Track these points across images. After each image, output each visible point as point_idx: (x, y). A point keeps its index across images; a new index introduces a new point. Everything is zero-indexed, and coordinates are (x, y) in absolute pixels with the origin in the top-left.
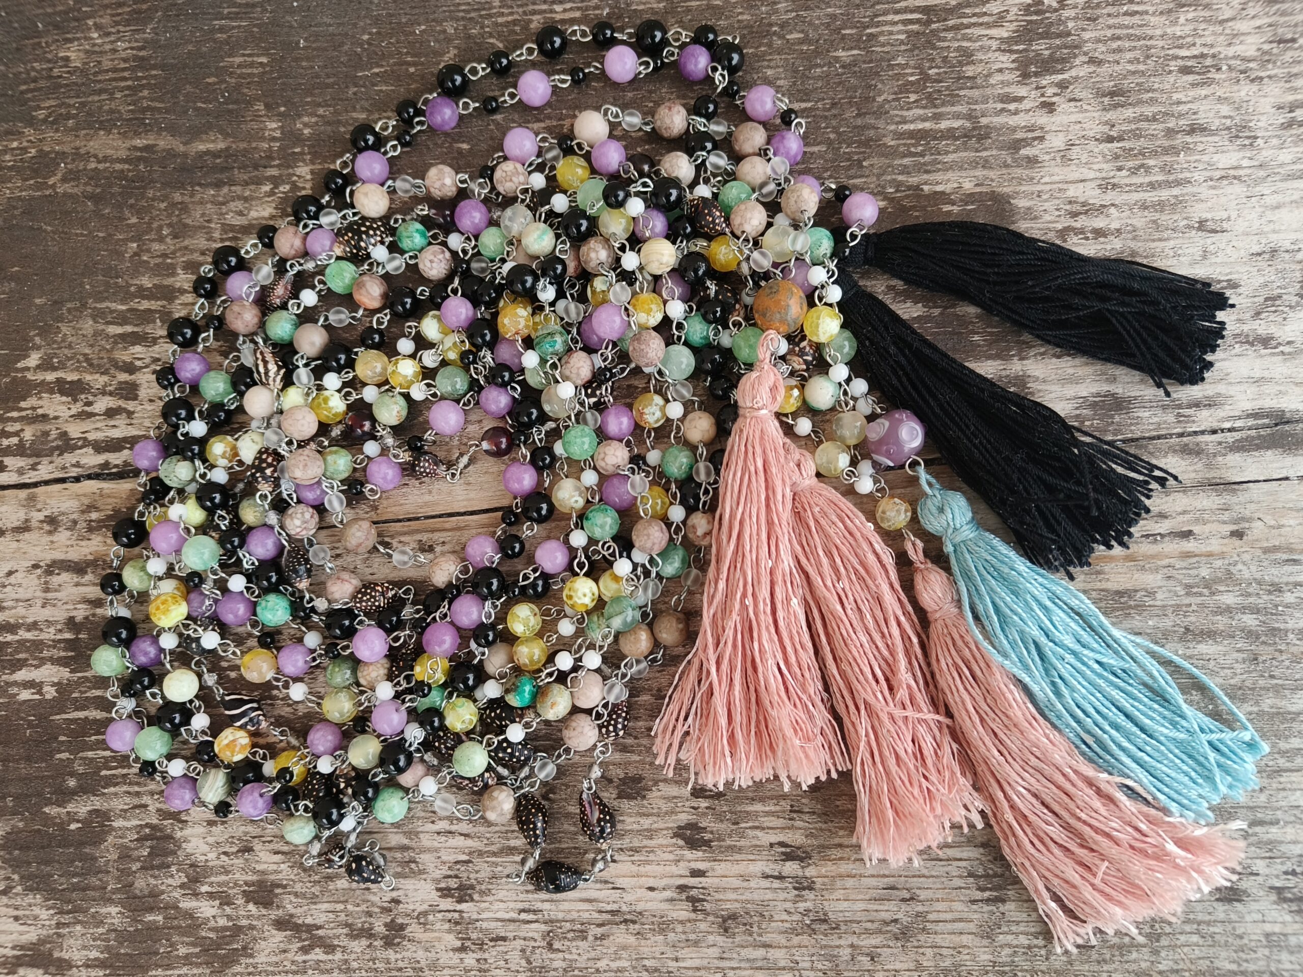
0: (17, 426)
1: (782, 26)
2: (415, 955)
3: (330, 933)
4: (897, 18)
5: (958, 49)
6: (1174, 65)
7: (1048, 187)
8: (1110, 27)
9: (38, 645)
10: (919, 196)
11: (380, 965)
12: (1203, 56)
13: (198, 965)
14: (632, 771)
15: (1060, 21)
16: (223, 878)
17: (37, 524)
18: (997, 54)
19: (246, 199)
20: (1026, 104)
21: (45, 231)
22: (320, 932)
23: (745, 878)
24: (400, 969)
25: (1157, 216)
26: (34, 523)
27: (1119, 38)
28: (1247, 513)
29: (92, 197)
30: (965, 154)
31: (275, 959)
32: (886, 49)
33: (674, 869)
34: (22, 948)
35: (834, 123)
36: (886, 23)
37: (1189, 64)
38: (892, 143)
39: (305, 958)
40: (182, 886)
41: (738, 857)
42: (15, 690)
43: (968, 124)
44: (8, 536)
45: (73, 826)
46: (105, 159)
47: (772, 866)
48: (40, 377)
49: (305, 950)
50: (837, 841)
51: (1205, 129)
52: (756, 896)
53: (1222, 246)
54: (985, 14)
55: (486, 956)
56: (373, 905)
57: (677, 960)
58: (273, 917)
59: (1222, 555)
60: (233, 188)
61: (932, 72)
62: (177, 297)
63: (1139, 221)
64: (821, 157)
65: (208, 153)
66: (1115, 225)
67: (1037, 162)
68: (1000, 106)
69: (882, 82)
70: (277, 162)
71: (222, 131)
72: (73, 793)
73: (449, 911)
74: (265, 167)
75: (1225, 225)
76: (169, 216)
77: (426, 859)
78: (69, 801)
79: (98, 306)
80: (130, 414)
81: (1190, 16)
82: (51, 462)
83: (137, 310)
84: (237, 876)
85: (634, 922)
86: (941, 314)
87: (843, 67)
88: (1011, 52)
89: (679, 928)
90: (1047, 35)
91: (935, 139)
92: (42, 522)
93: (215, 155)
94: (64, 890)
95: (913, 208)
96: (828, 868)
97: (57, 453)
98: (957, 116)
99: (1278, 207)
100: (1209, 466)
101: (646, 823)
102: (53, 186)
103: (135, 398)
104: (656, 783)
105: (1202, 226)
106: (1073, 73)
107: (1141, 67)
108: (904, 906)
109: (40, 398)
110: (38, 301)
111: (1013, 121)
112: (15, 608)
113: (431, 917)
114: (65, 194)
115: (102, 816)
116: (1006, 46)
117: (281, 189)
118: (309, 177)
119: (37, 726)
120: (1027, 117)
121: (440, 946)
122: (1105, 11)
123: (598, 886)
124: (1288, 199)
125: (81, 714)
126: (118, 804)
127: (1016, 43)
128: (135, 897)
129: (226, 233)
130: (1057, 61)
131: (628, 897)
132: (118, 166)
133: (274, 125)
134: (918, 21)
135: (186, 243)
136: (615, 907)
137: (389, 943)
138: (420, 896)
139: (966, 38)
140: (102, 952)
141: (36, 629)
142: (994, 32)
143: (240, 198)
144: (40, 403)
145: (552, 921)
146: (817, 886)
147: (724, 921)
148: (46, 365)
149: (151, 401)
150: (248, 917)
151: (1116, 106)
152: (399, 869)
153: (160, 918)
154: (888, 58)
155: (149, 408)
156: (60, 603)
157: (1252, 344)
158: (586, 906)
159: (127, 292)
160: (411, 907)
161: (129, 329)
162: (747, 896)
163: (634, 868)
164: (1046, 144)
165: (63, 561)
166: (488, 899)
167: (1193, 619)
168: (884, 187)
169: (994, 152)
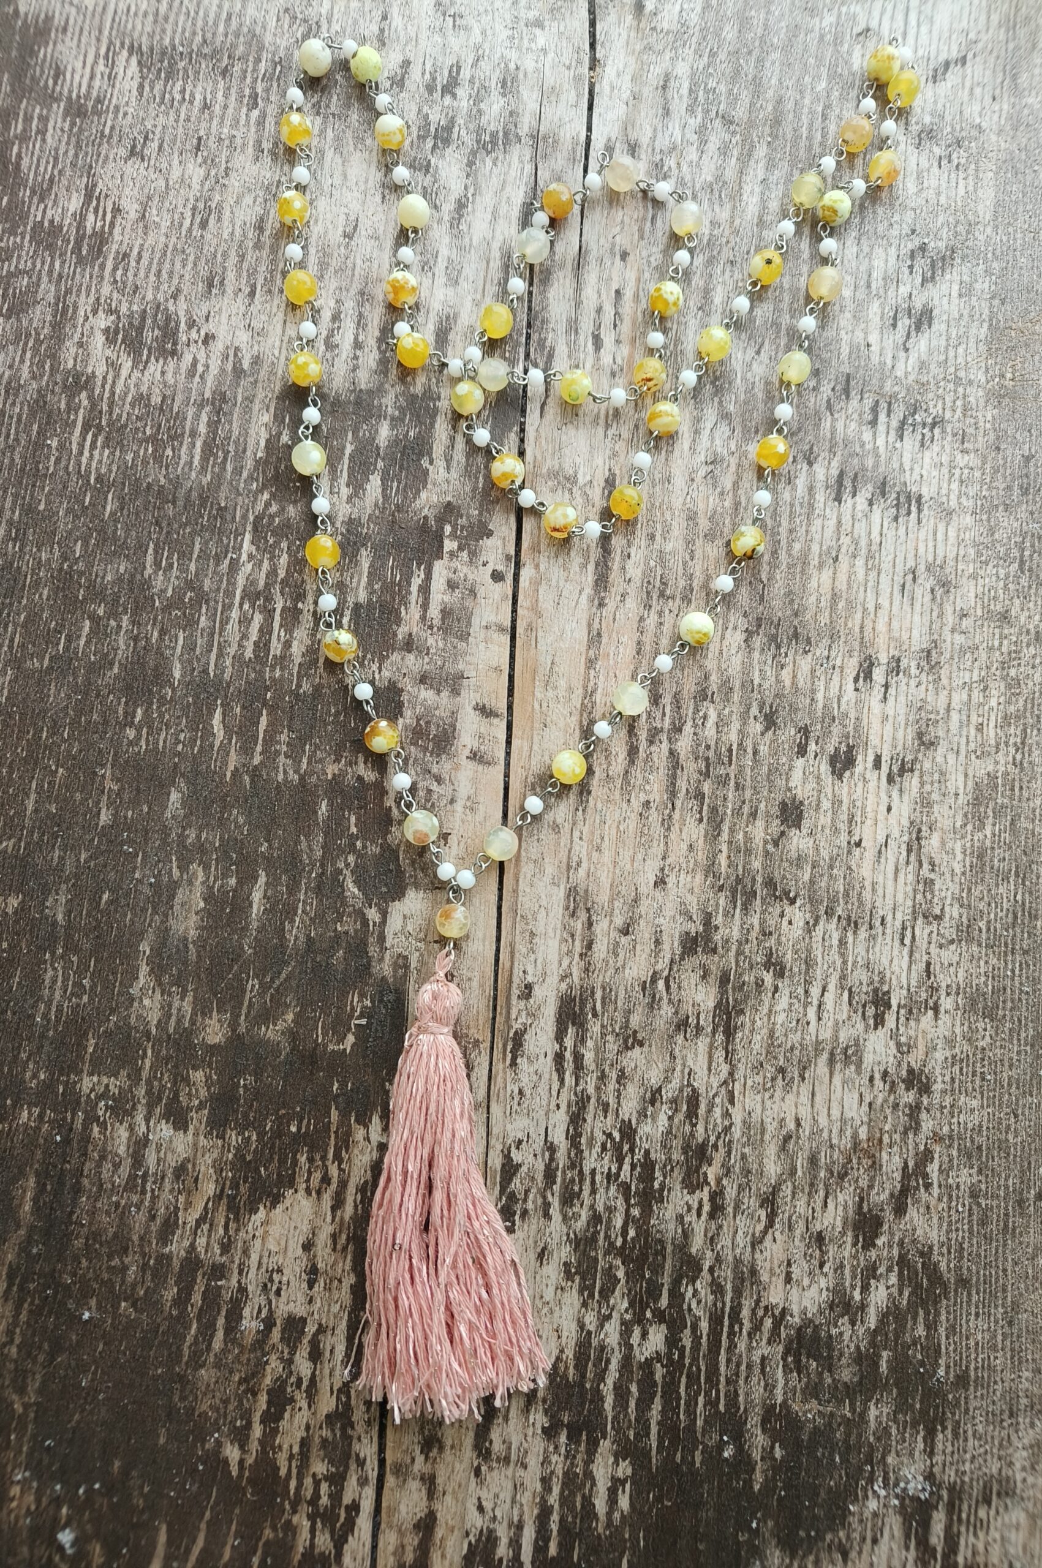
0: (308, 1481)
1: (65, 558)
2: (939, 1062)
3: (912, 1153)
4: (86, 453)
5: (132, 405)
6: (196, 232)
7: (284, 351)
8: (147, 277)
9: (569, 1479)
10: (266, 462)
11: (948, 1101)
12: (194, 209)
13: (937, 1314)
14: (775, 811)
15: (130, 316)
16: (847, 1271)
17: (429, 1465)
18: (146, 373)
19: (103, 1158)
20: (202, 357)
21: (78, 1422)
22: (911, 1164)
23: (885, 718)
24: (953, 1080)
25: (331, 269)
26: (427, 1469)
27: (160, 271)
28: (608, 246)
29: (52, 1356)
30: (235, 416)
31: (935, 1220)
32: (114, 469)
33: (872, 785)
34: (907, 1537)
35: (176, 526)
36: (89, 465)
37: (198, 220)
38: (209, 477)
39: (936, 1185)
40: (853, 1323)
41: (865, 722)
42: (617, 1515)
43: (208, 409)
44: (437, 1506)
45: (778, 1453)
46: (10, 1333)
47: (875, 692)
48: (254, 1446)
49: (928, 1186)
50: (857, 630)
51: (262, 220)
52: (902, 710)
53: (370, 223)
54: (105, 378)
55: (943, 985)
56: (885, 1101)
57: (957, 795)
58: (892, 1217)
59: (640, 271)
60: (85, 1173)
61: (148, 432)
62: (197, 1257)
63: (332, 283)
64: (207, 543)
65: (36, 1200)
66: (332, 304)
67: (258, 357)
68: (197, 379)
69: (147, 476)
70: (69, 1115)
71: (15, 1180)
72: (740, 1449)
73: (898, 1019)
74: (71, 1129)
75: (352, 218)
76: (99, 1256)
77: (843, 1037)
78: (749, 1456)
79: (185, 1359)
80: (321, 1329)
81: (154, 212)
82: (359, 1439)
83: (201, 1309)
84: (846, 1254)
85: (919, 831)
86: (383, 459)
87: (122, 509)
88: (147, 362)
89: (928, 788)
90: (140, 329)
91: (214, 439)
92: (427, 1459)
93: (41, 1189)
94: (847, 1474)
95: (276, 469)
96: (881, 642)
97: (350, 1431)
98: (197, 417)
99: (345, 176)
100: (562, 267)
101: (826, 804)
102: (26, 1406)
103: (303, 1321)
104: (790, 789)
105: (348, 236)
106: (181, 313)
107: (191, 258)
108: (919, 581)
109: (280, 1447)
110: (162, 1441)
111: (214, 370)
112: (522, 1505)
113: (903, 1039)
114: (40, 1392)
115: (769, 1413)
116: (140, 364)
117: (101, 1113)
118: (95, 1079)
119: (661, 1490)
120: (213, 357)
121: (932, 1034)
122: (131, 278)
123: (883, 860)
124: (340, 168)
125: (654, 1430)
126: (758, 1392)
127: (141, 355)
128: (860, 1383)
129: (136, 1186)
130: (167, 324)
131: (896, 833)
132: (23, 1317)
133: (25, 1114)
134: (95, 436)
135: (135, 1238)
136: (904, 847)
137: (925, 1089)
138: (880, 1048)
139: (123, 398)
140: (918, 1432)
141: (550, 1479)
142: (124, 373)
143: (99, 1165)
144: (285, 1447)
145: (914, 912)
146: (897, 654)
147: (923, 744)
148: (241, 1437)
149: (310, 1302)
150: (891, 1246)
151: (222, 283)
152: (853, 1067)
153: (885, 1354)
154: (124, 468)
155: (319, 1304)
156: (525, 1445)
157: (461, 216)
158: (901, 876)
159: (178, 1319)
160: (891, 1059)
161: (221, 1322)
162: (902, 719)
163: (869, 822)
164: (243, 347)
165: (477, 1435)
166: (888, 975)
167: (692, 303)
168: (250, 491)
169: (240, 390)
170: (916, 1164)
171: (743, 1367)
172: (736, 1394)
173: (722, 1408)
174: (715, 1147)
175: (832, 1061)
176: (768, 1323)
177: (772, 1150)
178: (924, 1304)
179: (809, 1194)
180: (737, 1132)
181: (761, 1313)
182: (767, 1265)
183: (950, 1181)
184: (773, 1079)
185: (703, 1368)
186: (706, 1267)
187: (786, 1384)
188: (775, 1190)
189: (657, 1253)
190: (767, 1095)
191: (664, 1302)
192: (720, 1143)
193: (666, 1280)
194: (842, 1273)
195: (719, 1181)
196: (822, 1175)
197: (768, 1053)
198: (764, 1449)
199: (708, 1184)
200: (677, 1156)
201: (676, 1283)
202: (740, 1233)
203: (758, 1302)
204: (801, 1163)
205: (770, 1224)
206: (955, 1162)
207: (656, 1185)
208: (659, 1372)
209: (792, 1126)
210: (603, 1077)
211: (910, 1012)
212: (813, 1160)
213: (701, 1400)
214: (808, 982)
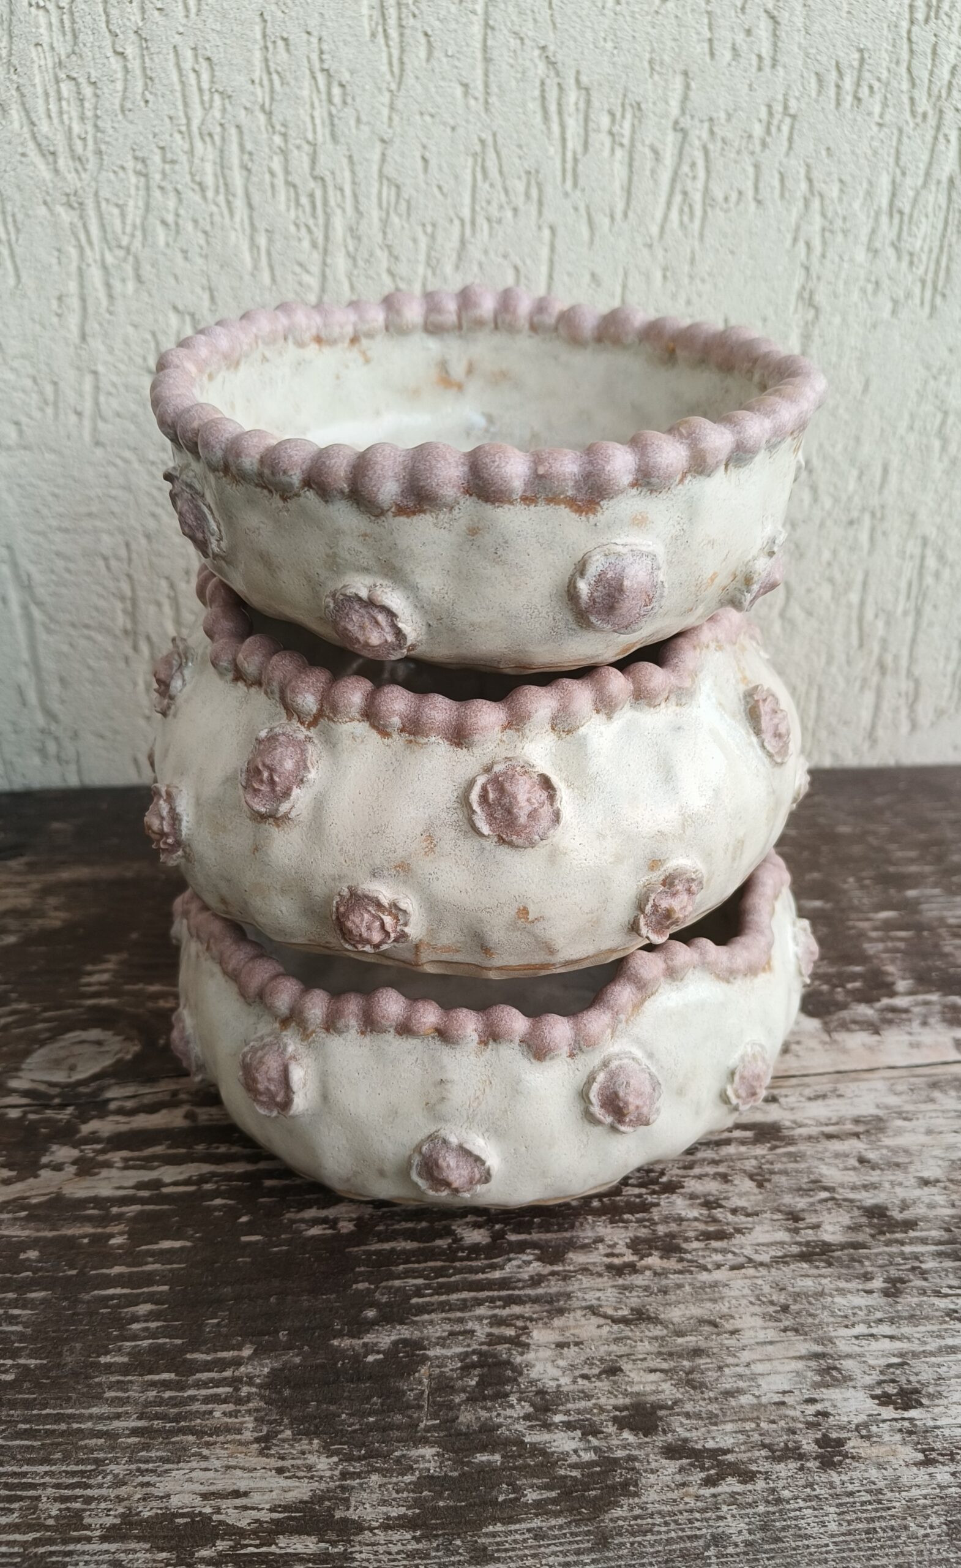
170: (730, 1464)
171: (459, 1314)
172: (429, 1313)
173: (414, 1301)
174: (681, 1260)
175: (817, 1356)
176: (510, 1332)
177: (696, 1311)
178: (566, 1494)
179: (660, 1354)
180: (704, 1277)
181: (520, 1323)
182: (571, 1323)
183: (725, 1508)
184: (772, 1303)
185: (453, 1279)
186: (556, 1268)
187: (447, 1357)
188: (655, 1320)
189: (558, 1224)
190: (753, 1299)
191: (513, 1237)
192: (685, 1264)
193: (535, 1236)
194: (580, 1399)
195: (648, 1268)
196: (686, 1363)
197: (798, 1295)
198: (376, 1344)
199: (641, 1259)
200: (661, 1230)
201: (534, 1245)
202: (598, 1294)
203: (531, 1320)
204: (691, 1341)
205: (615, 1321)
206: (750, 1511)
207: (626, 1216)
208: (443, 1243)
209: (728, 1326)
210: (715, 1162)
211: (910, 1433)
212: (697, 1352)
213: (420, 1281)
214: (892, 1321)
